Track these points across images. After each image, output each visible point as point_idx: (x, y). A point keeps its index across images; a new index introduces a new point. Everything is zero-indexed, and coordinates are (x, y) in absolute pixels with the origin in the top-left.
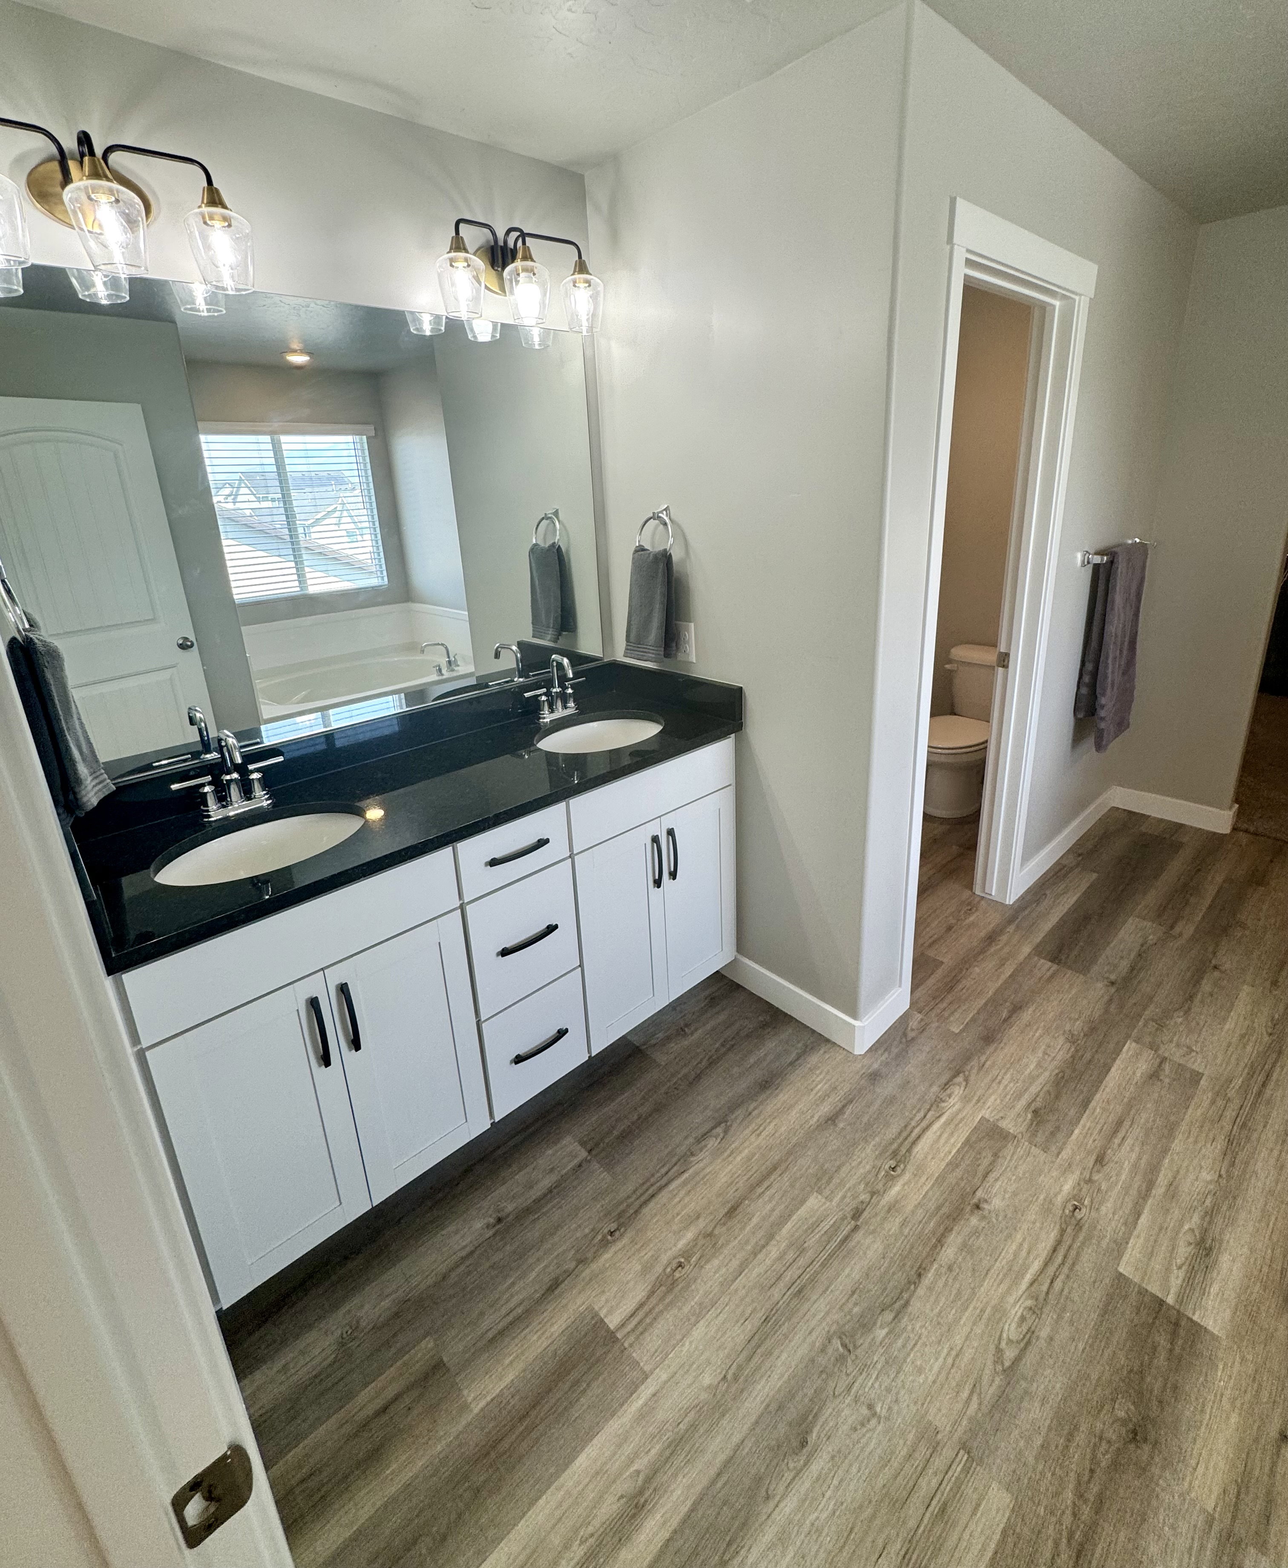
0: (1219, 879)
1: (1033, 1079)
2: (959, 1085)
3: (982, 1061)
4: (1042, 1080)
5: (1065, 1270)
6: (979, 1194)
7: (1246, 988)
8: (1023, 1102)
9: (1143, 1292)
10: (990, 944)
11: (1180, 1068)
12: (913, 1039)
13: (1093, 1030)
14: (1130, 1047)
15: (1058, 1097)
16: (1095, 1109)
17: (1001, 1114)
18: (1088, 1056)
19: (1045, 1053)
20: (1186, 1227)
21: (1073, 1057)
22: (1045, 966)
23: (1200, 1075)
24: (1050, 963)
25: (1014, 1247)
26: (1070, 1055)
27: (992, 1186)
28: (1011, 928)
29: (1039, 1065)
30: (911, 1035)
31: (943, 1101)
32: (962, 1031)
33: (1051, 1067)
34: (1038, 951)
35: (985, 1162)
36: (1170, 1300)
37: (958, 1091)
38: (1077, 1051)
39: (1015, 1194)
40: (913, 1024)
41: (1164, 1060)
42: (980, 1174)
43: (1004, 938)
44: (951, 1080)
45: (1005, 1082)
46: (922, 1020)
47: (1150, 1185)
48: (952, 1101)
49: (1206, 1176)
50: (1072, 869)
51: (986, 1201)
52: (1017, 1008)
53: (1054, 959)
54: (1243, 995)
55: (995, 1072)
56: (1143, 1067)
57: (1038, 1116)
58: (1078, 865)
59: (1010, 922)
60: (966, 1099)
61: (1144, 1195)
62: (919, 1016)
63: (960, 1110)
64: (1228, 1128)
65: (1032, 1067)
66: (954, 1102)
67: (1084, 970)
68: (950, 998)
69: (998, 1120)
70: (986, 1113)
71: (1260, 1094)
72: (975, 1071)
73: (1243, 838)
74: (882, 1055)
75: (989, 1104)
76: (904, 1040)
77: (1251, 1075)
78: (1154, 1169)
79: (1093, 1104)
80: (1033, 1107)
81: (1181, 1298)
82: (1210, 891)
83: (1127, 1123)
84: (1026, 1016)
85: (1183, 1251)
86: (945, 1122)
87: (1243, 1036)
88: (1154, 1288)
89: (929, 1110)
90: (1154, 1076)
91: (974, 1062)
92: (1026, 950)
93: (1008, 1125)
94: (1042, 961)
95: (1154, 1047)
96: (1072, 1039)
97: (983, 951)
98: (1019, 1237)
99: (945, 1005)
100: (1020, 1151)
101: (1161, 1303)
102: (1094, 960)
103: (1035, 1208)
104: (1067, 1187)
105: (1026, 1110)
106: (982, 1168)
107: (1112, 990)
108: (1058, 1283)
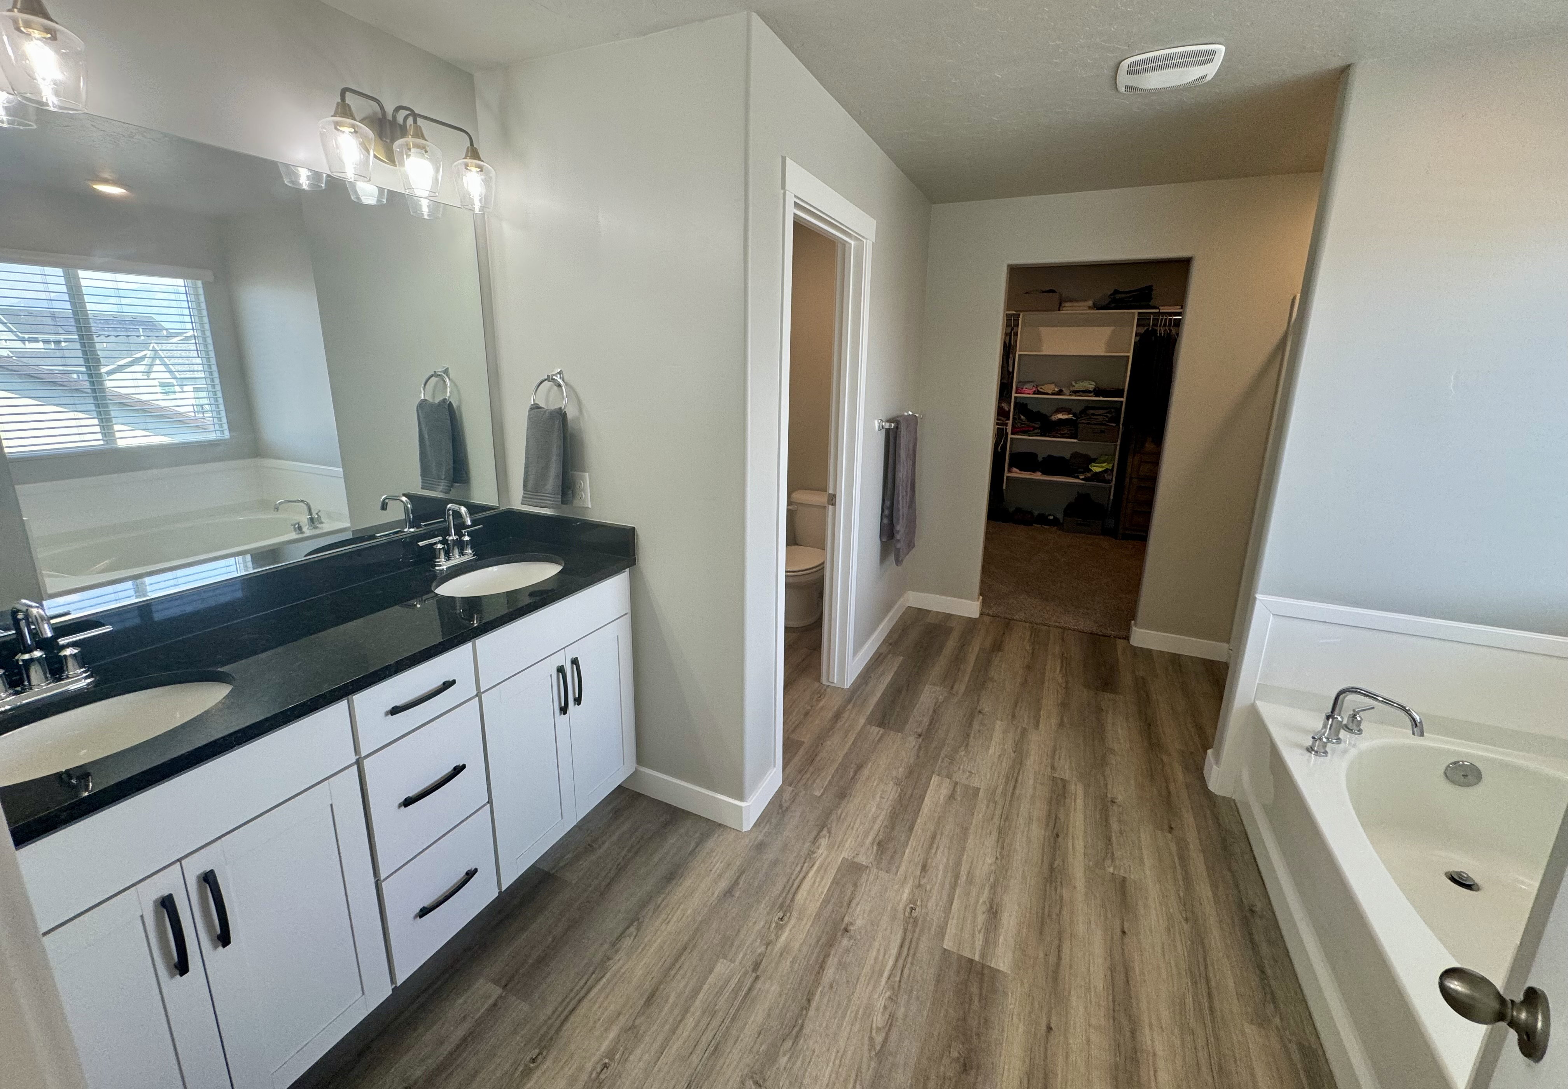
0: (977, 649)
1: (875, 819)
2: (825, 837)
3: (839, 814)
4: (881, 818)
5: (910, 959)
6: (846, 919)
7: (999, 723)
8: (870, 839)
9: (960, 957)
10: (836, 722)
11: (967, 787)
12: (787, 809)
13: (911, 772)
14: (935, 779)
15: (893, 828)
16: (917, 831)
17: (856, 852)
18: (909, 793)
19: (881, 797)
20: (981, 901)
21: (900, 795)
22: (875, 730)
23: (978, 789)
24: (878, 729)
25: (874, 953)
26: (898, 794)
27: (855, 909)
28: (849, 707)
29: (878, 807)
30: (785, 805)
31: (814, 853)
32: (822, 795)
34: (870, 721)
35: (849, 892)
36: (977, 958)
37: (824, 842)
38: (902, 790)
39: (871, 912)
40: (787, 796)
41: (956, 783)
42: (845, 904)
43: (846, 715)
44: (818, 834)
45: (856, 826)
46: (793, 791)
47: (957, 877)
48: (820, 851)
49: (989, 860)
50: (886, 655)
51: (851, 924)
52: (859, 767)
53: (881, 724)
54: (997, 727)
55: (849, 820)
56: (945, 791)
57: (881, 845)
58: (890, 651)
59: (849, 701)
60: (830, 847)
61: (954, 886)
62: (791, 788)
63: (828, 856)
64: (998, 823)
65: (874, 809)
66: (822, 852)
67: (900, 730)
68: (811, 769)
69: (854, 857)
70: (845, 854)
71: (1013, 793)
72: (834, 824)
73: (987, 619)
74: (764, 827)
75: (847, 846)
76: (780, 811)
77: (1007, 783)
78: (958, 864)
79: (916, 827)
80: (877, 841)
81: (983, 955)
82: (972, 659)
83: (938, 837)
84: (866, 772)
85: (981, 918)
86: (816, 871)
87: (1000, 756)
88: (967, 954)
89: (804, 863)
90: (952, 797)
91: (833, 817)
92: (862, 721)
93: (862, 859)
94: (873, 727)
95: (949, 777)
96: (898, 783)
97: (832, 728)
98: (876, 944)
99: (808, 775)
100: (872, 877)
101: (971, 961)
102: (906, 722)
103: (885, 918)
104: (905, 896)
105: (873, 844)
106: (846, 898)
107: (920, 740)
108: (906, 971)
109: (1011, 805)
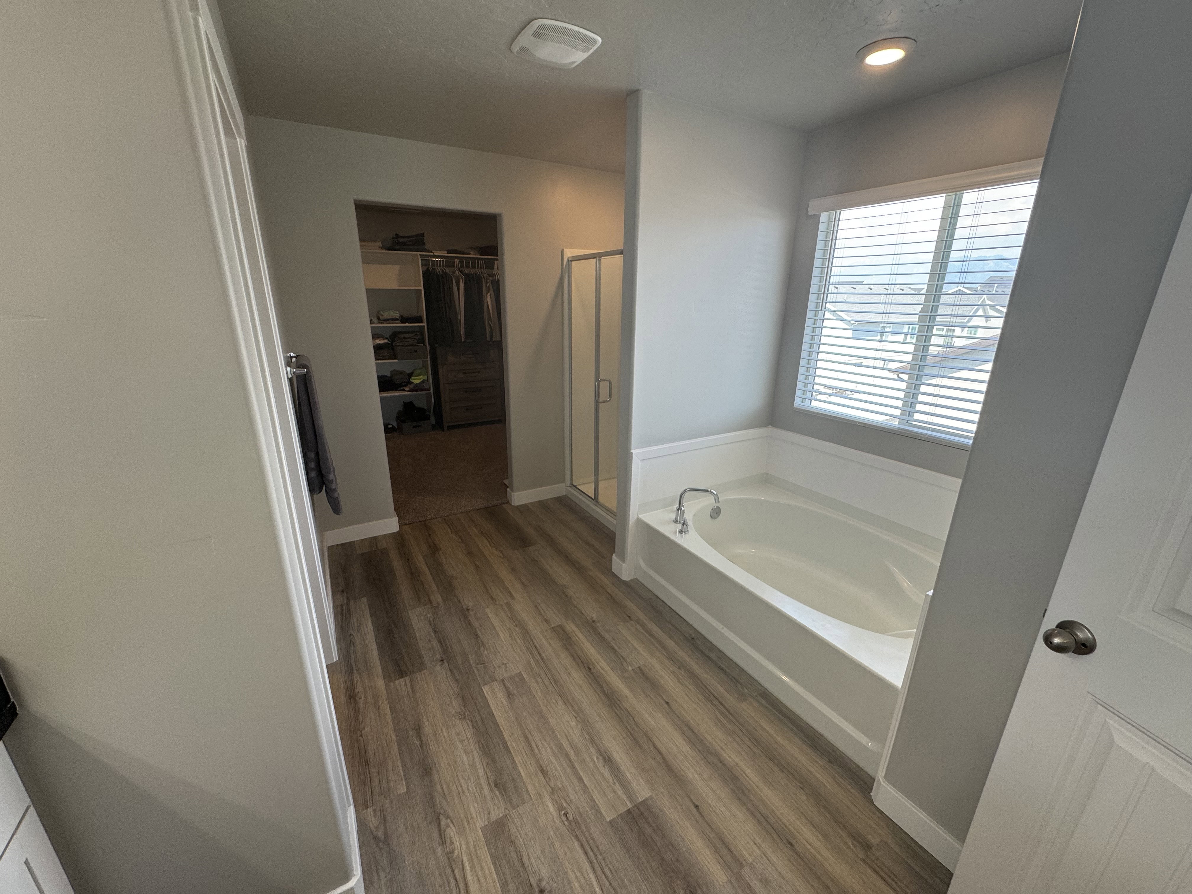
0: (421, 558)
1: (473, 766)
2: (448, 826)
3: (440, 790)
4: (477, 761)
5: (599, 857)
6: (534, 882)
7: (488, 610)
8: (486, 788)
9: (621, 816)
10: (356, 703)
11: (511, 677)
12: (386, 834)
13: (463, 698)
14: (486, 689)
15: (494, 761)
16: (512, 745)
17: (486, 812)
18: (478, 718)
19: (461, 741)
20: (595, 759)
21: (473, 727)
22: (400, 683)
23: (520, 674)
24: (402, 680)
25: (577, 884)
26: (471, 727)
27: (532, 864)
28: (356, 677)
29: (467, 753)
30: (380, 834)
31: (453, 852)
32: (408, 787)
33: (472, 747)
34: (388, 678)
35: (513, 854)
36: (630, 806)
37: (451, 832)
38: (471, 721)
39: (543, 852)
40: (373, 822)
41: (503, 681)
42: (521, 869)
43: (359, 688)
44: (440, 830)
45: (465, 787)
46: (375, 811)
47: (567, 756)
48: (457, 844)
49: (573, 723)
50: (348, 604)
51: (540, 880)
52: (418, 729)
53: (402, 674)
54: (490, 615)
55: (454, 788)
56: (501, 695)
57: (499, 785)
58: (348, 598)
59: (350, 671)
60: (461, 832)
61: (573, 767)
62: (370, 811)
63: (467, 843)
64: (553, 690)
65: (465, 758)
66: (459, 845)
67: (422, 667)
68: (374, 770)
69: (489, 818)
70: (480, 824)
71: (542, 659)
72: (444, 803)
73: (406, 528)
74: (379, 879)
75: (474, 815)
76: (381, 844)
77: (532, 654)
78: (560, 746)
79: (509, 744)
80: (493, 785)
81: (630, 798)
82: (423, 567)
83: (529, 736)
84: (427, 729)
85: (606, 772)
86: (470, 867)
87: (510, 636)
88: (622, 810)
89: (453, 871)
90: (509, 695)
91: (438, 798)
92: (380, 683)
93: (497, 813)
94: (397, 682)
95: (493, 679)
96: (462, 717)
97: (357, 711)
98: (571, 874)
99: (376, 780)
100: (517, 820)
101: (629, 811)
102: (421, 657)
103: (557, 844)
104: (552, 809)
105: (491, 790)
106: (516, 862)
107: (446, 664)
108: (606, 870)
109: (548, 669)
